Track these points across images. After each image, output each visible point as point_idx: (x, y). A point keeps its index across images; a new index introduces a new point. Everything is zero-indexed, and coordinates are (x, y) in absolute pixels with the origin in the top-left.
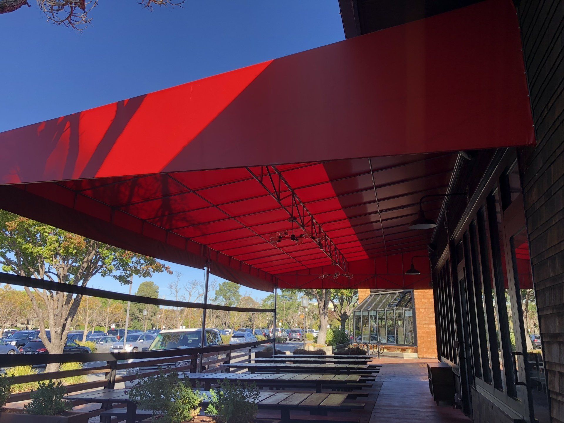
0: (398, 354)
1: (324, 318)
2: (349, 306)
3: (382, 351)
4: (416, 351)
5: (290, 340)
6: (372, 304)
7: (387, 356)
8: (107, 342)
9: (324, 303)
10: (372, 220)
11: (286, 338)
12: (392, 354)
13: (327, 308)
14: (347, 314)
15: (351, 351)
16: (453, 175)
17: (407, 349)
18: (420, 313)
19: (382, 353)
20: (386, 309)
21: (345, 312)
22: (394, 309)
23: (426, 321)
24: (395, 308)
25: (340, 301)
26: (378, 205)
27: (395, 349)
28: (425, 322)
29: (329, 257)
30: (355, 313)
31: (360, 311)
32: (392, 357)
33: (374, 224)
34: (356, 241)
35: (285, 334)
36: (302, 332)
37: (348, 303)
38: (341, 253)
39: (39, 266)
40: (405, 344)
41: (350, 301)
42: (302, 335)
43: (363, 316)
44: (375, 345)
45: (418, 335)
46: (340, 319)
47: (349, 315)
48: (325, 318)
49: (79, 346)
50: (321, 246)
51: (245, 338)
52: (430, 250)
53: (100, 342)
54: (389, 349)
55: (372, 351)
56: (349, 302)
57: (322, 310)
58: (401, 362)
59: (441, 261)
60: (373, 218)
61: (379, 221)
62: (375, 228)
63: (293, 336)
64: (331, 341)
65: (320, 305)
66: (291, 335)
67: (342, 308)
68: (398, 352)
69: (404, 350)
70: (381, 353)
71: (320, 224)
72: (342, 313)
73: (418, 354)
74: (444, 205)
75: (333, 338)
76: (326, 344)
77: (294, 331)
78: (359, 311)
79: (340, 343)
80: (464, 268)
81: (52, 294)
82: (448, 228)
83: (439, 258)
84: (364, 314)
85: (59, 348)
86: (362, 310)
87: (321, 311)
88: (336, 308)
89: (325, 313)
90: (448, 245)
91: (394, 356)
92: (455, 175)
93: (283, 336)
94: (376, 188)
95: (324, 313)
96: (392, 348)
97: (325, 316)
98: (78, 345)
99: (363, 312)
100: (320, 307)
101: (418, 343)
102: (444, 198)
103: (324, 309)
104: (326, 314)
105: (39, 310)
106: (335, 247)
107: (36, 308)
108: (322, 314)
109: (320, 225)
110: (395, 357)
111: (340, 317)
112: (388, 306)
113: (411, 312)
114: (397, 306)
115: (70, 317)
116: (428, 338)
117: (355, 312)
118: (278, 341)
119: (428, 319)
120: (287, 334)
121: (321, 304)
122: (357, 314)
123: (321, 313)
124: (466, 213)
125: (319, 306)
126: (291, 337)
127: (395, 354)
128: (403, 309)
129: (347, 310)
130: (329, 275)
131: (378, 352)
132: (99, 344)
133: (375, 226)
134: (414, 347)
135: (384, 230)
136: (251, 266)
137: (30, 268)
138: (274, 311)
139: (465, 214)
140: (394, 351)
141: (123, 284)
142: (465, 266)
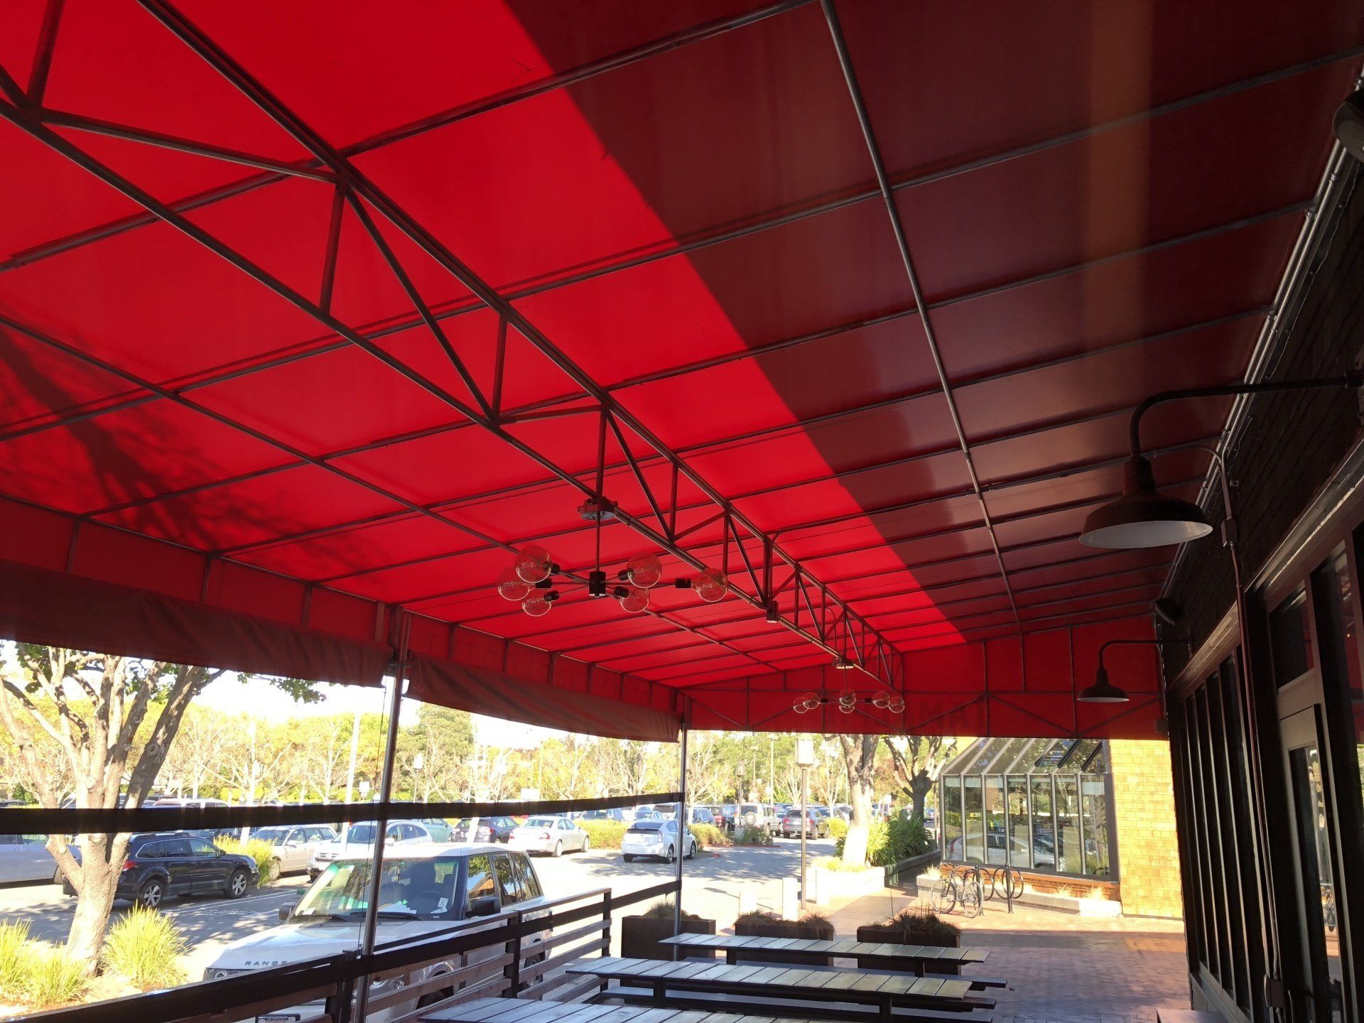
0: (1062, 901)
1: (860, 790)
2: (933, 755)
3: (1018, 890)
4: (1115, 895)
5: (787, 835)
6: (994, 755)
7: (1032, 905)
8: (306, 842)
9: (863, 750)
10: (958, 519)
11: (776, 828)
12: (1046, 898)
13: (870, 764)
14: (928, 776)
15: (911, 927)
16: (1270, 326)
17: (1090, 886)
18: (1127, 789)
19: (1018, 897)
20: (1029, 773)
21: (924, 772)
22: (1053, 774)
23: (1142, 810)
24: (1055, 771)
25: (911, 741)
26: (971, 461)
27: (1055, 885)
28: (1140, 815)
29: (817, 643)
30: (944, 783)
31: (959, 776)
32: (1045, 907)
33: (967, 533)
34: (911, 591)
35: (775, 821)
36: (817, 816)
37: (933, 749)
38: (869, 627)
39: (51, 655)
40: (1084, 873)
41: (936, 744)
42: (816, 823)
43: (968, 790)
44: (1001, 871)
45: (1121, 851)
46: (911, 789)
47: (933, 779)
48: (863, 793)
49: (223, 853)
50: (770, 611)
51: (661, 834)
52: (1159, 620)
53: (289, 839)
54: (1039, 885)
55: (991, 887)
56: (935, 746)
57: (857, 770)
58: (1072, 927)
59: (1202, 660)
60: (961, 510)
61: (980, 523)
62: (971, 549)
63: (792, 826)
64: (882, 851)
65: (850, 756)
66: (788, 823)
67: (917, 759)
68: (1064, 895)
69: (1080, 890)
70: (1014, 896)
71: (772, 532)
72: (917, 773)
73: (1121, 904)
74: (1222, 462)
75: (888, 844)
76: (869, 859)
77: (797, 814)
78: (957, 777)
79: (908, 854)
80: (1317, 708)
81: (84, 733)
82: (1235, 546)
83: (1195, 650)
84: (968, 785)
85: (103, 882)
86: (963, 773)
87: (854, 773)
88: (899, 760)
89: (865, 777)
90: (1235, 609)
91: (1052, 907)
92: (1277, 328)
93: (769, 824)
94: (950, 389)
95: (861, 777)
96: (1046, 881)
97: (863, 786)
98: (222, 851)
99: (968, 780)
100: (851, 761)
101: (1123, 871)
102: (1221, 433)
103: (862, 767)
104: (865, 782)
105: (43, 775)
106: (846, 608)
107: (35, 773)
108: (857, 781)
109: (771, 536)
110: (1055, 907)
111: (911, 783)
112: (1037, 764)
113: (1102, 784)
114: (1060, 765)
115: (133, 796)
116: (1151, 859)
117: (944, 779)
118: (754, 840)
119: (1151, 806)
120: (780, 820)
121: (855, 753)
122: (953, 783)
123: (853, 778)
124: (1344, 473)
125: (848, 760)
126: (788, 829)
127: (1052, 899)
128: (1076, 775)
129: (928, 764)
130: (824, 700)
131: (1008, 892)
132: (286, 845)
133: (973, 540)
134: (1109, 884)
135: (1003, 554)
136: (591, 665)
137: (28, 660)
138: (680, 797)
139: (1335, 483)
140: (1052, 893)
141: (301, 700)
142: (1322, 701)
